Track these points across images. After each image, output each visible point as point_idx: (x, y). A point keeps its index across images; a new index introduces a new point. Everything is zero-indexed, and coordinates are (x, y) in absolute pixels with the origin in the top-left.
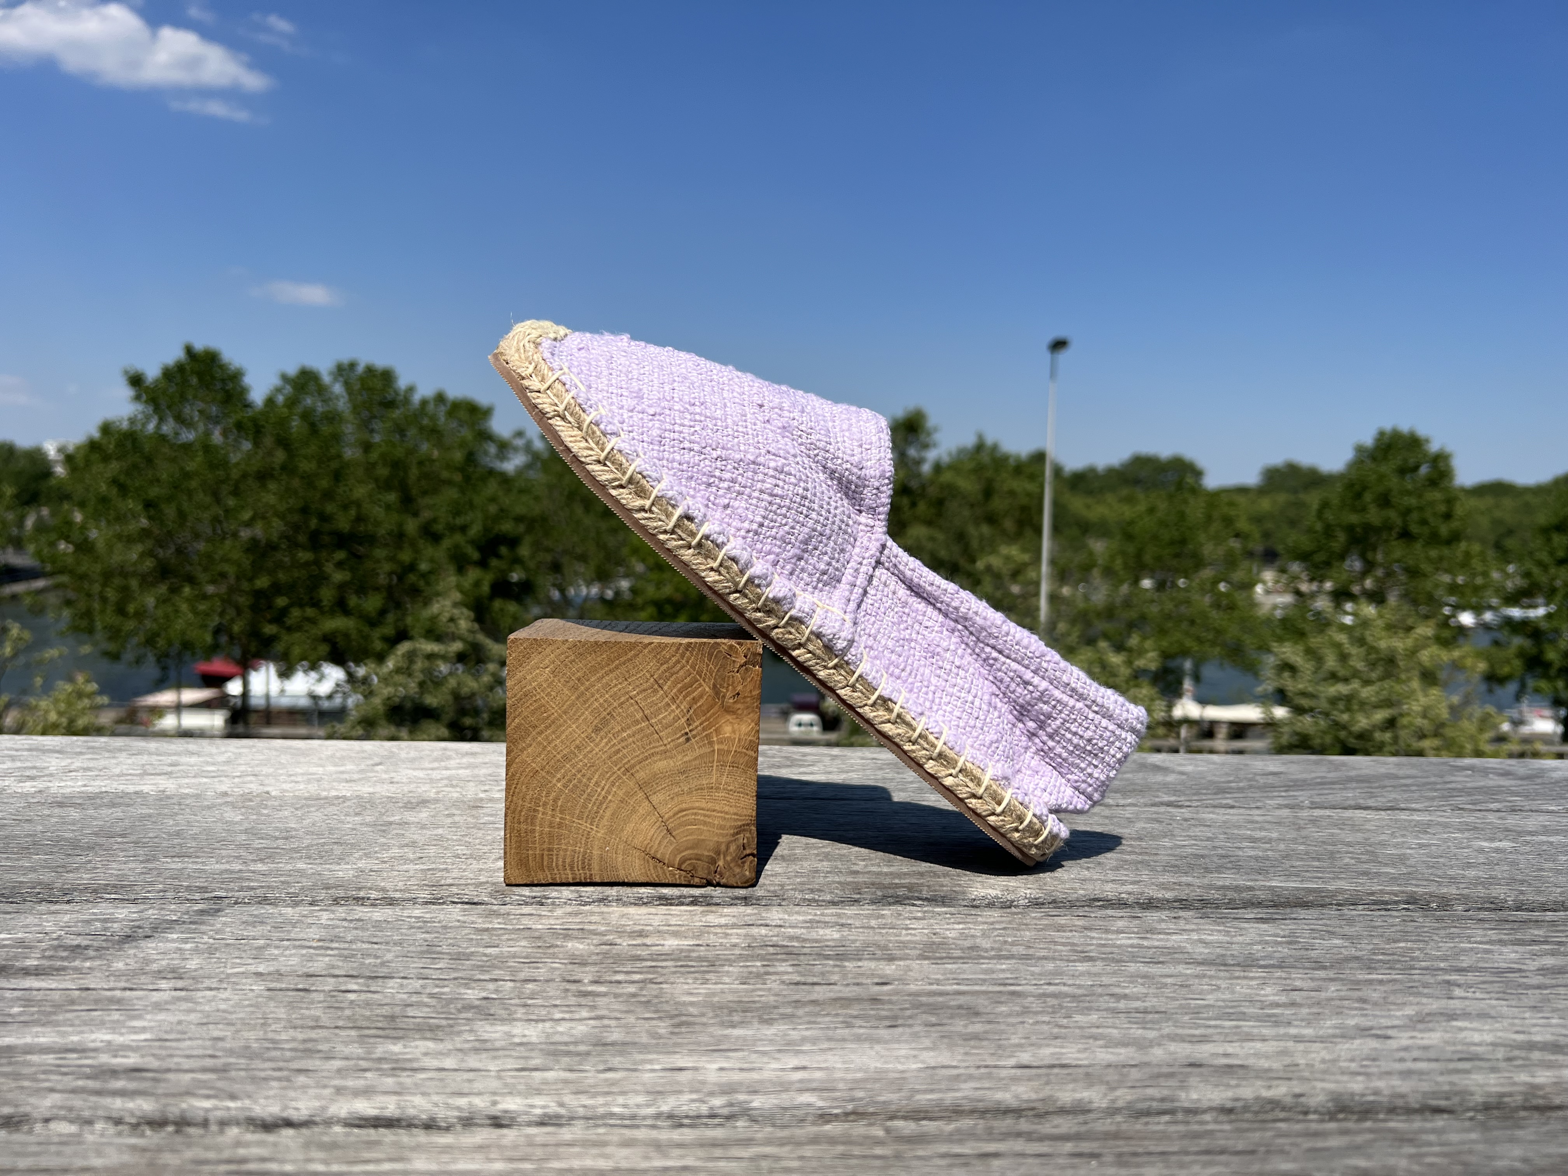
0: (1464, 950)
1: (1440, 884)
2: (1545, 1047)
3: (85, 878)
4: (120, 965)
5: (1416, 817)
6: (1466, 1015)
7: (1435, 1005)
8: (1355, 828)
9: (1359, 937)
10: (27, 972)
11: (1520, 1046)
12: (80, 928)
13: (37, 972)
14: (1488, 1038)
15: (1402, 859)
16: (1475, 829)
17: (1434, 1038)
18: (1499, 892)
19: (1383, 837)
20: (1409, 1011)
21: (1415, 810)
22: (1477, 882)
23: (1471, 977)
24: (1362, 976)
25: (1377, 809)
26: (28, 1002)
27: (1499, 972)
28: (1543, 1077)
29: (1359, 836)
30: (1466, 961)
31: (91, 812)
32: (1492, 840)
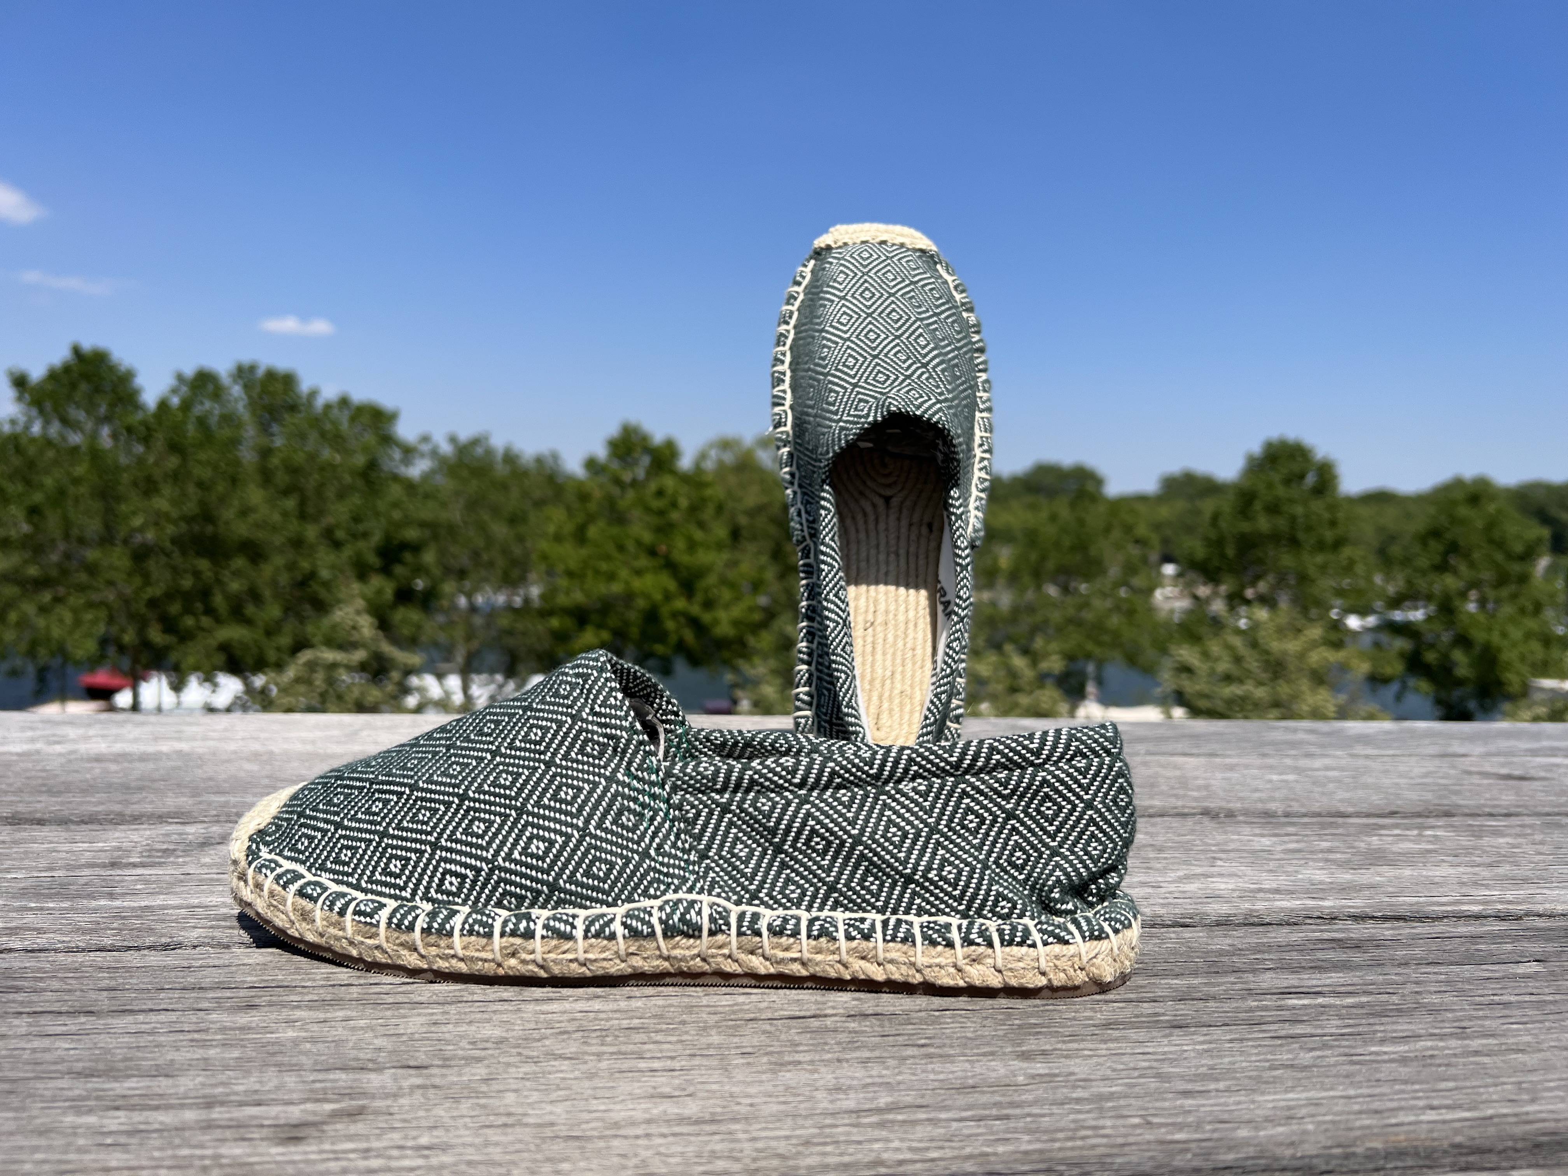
0: (1233, 841)
1: (1229, 802)
2: (1270, 891)
3: (148, 808)
4: (207, 860)
5: (1228, 761)
6: (1221, 875)
7: (1199, 870)
8: (1176, 767)
9: (1158, 834)
10: (135, 865)
11: (1252, 891)
12: (161, 839)
13: (143, 865)
14: (1231, 887)
15: (1206, 787)
16: (1271, 767)
17: (1192, 887)
18: (1272, 806)
19: (1197, 773)
20: (1180, 873)
21: (1229, 756)
22: (1261, 800)
23: (1232, 855)
24: (1152, 855)
25: (1198, 755)
26: (147, 882)
27: (1254, 852)
28: (1260, 906)
29: (1178, 773)
30: (1232, 846)
31: (126, 765)
32: (1281, 774)
